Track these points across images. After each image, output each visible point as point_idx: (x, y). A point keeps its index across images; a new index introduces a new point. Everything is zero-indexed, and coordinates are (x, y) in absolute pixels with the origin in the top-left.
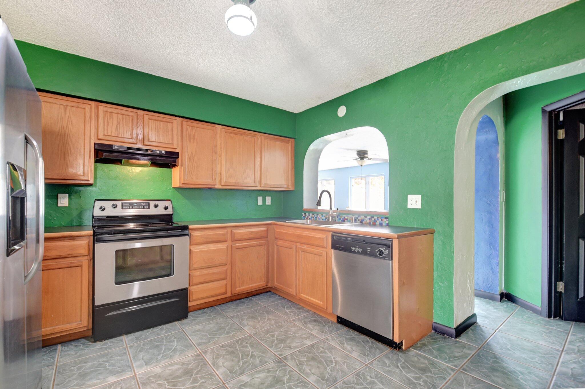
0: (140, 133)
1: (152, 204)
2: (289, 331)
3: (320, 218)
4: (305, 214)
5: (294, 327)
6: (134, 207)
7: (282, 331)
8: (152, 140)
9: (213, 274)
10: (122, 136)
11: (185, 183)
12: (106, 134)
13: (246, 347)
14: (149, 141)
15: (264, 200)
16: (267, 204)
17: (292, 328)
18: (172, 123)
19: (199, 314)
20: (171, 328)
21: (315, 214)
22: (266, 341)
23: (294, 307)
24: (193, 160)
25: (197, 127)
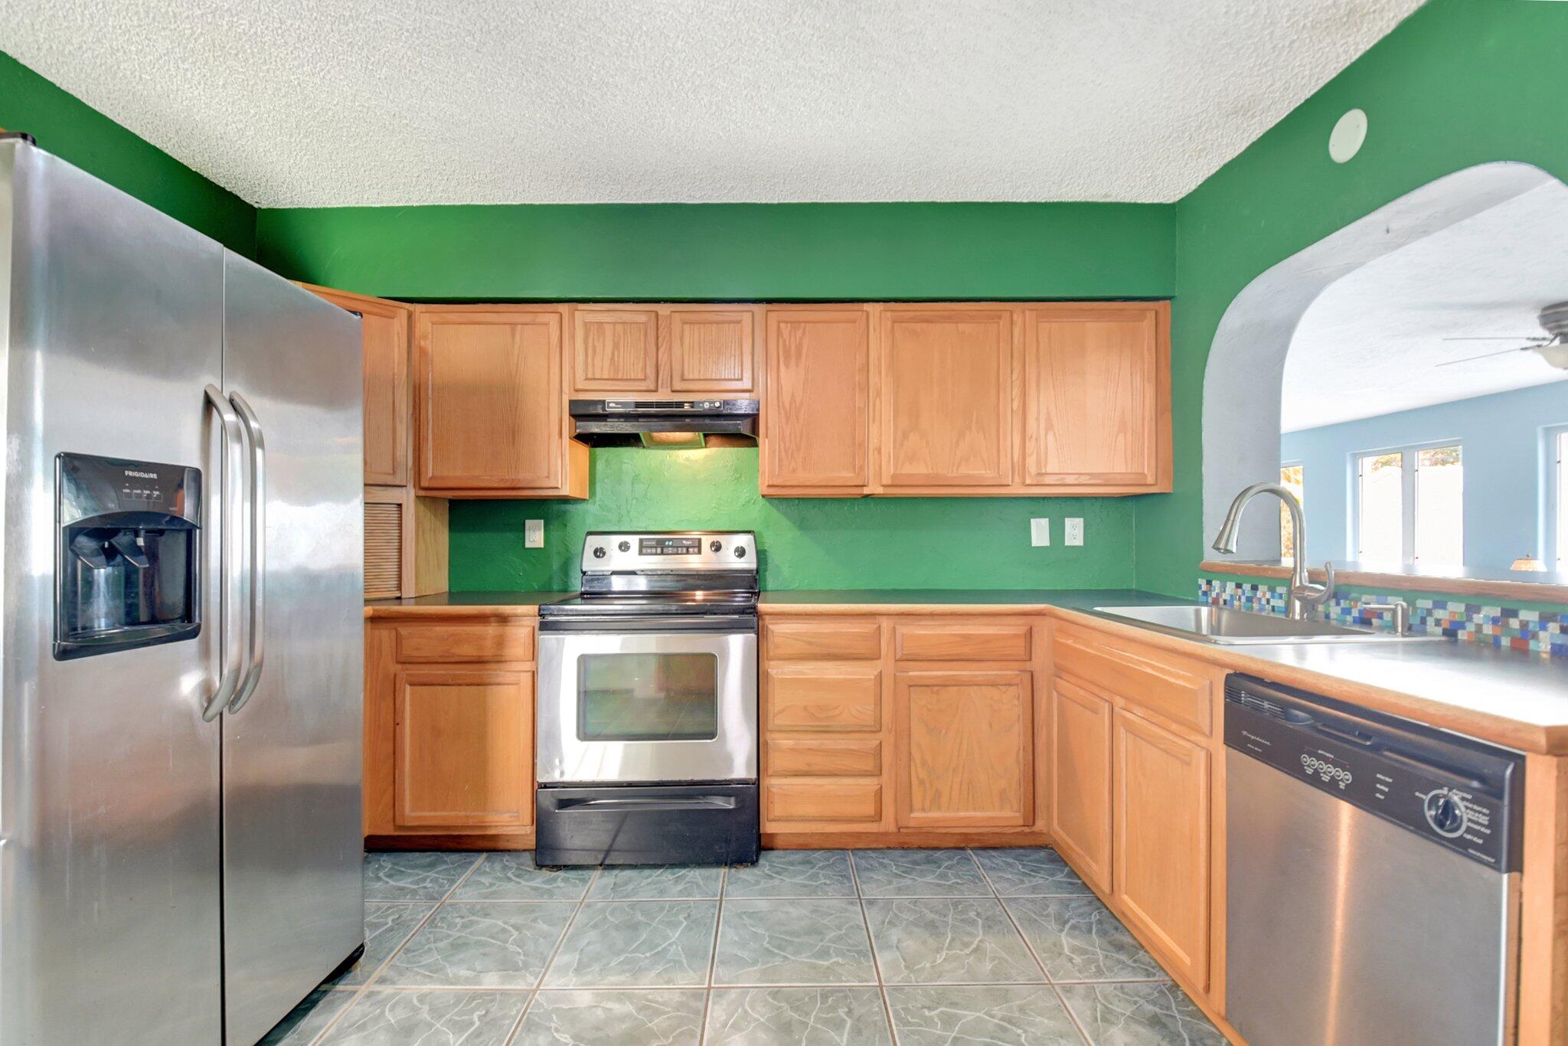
0: (663, 363)
1: (706, 541)
2: (1019, 1027)
3: (1264, 602)
4: (1209, 583)
5: (1050, 1018)
6: (665, 551)
7: (992, 1017)
8: (691, 377)
9: (835, 753)
10: (625, 377)
11: (775, 483)
13: (839, 1025)
14: (683, 379)
15: (1057, 532)
16: (1067, 544)
17: (1038, 1019)
18: (739, 322)
19: (792, 864)
20: (701, 884)
21: (1247, 587)
22: (913, 1033)
23: (1103, 933)
24: (797, 419)
25: (806, 322)
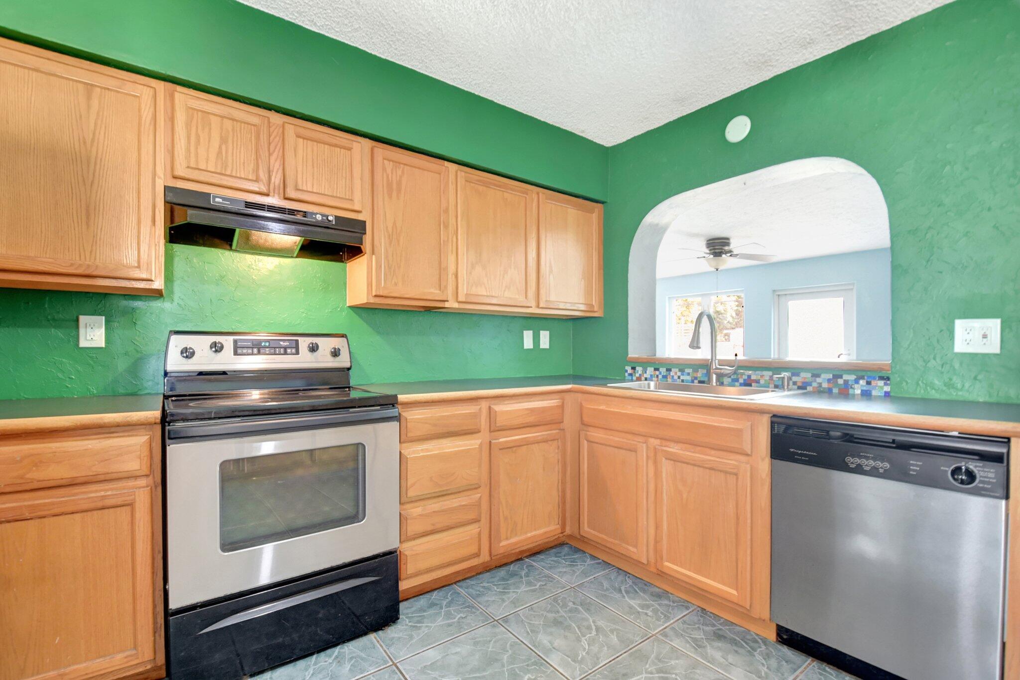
0: (275, 170)
1: (304, 343)
3: (676, 377)
4: (634, 368)
6: (262, 351)
8: (305, 188)
9: (452, 510)
10: (234, 174)
11: (381, 294)
12: (193, 165)
14: (297, 190)
15: (536, 339)
16: (541, 347)
18: (350, 149)
19: (422, 610)
21: (663, 370)
24: (398, 241)
25: (405, 164)
